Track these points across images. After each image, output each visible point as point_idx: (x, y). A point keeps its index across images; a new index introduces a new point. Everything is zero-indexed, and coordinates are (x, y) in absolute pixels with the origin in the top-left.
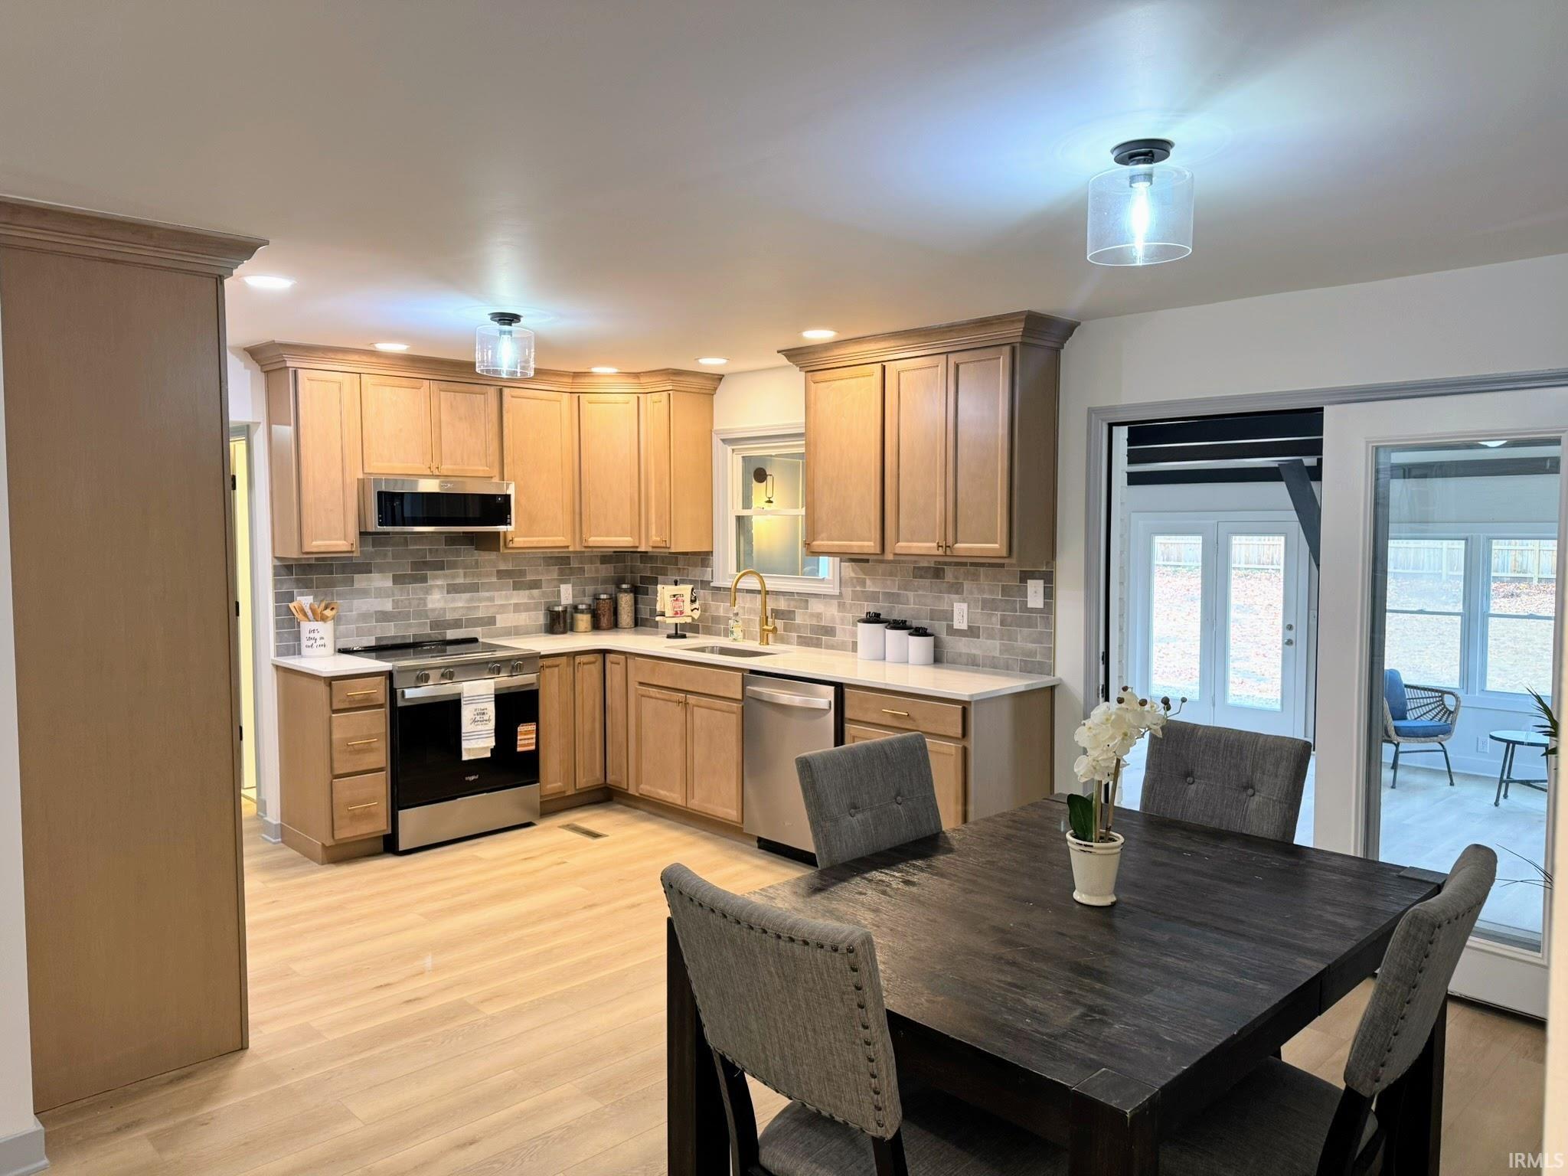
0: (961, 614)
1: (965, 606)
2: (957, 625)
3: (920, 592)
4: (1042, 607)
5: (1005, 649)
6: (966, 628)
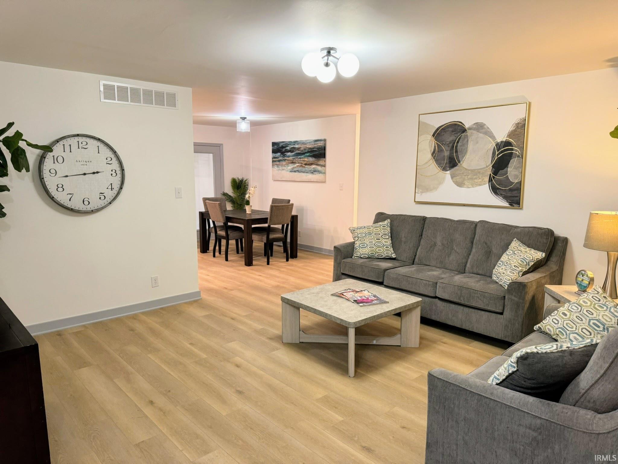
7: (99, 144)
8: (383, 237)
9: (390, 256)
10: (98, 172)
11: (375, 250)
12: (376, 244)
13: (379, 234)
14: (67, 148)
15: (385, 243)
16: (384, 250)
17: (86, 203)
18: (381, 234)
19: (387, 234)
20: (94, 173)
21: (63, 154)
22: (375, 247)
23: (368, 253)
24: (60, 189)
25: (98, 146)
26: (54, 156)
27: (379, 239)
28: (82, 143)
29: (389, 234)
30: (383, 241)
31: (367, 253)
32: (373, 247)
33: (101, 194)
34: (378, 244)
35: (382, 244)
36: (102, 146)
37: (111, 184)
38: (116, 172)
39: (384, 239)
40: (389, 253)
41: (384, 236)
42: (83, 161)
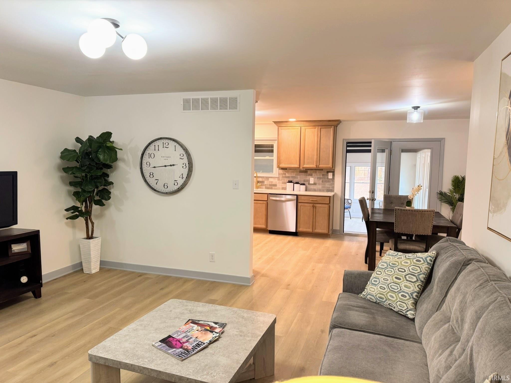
0: (312, 180)
1: (313, 179)
2: (311, 183)
3: (301, 176)
4: (332, 178)
5: (322, 187)
6: (313, 183)
7: (176, 144)
8: (407, 277)
9: (404, 312)
10: (173, 165)
11: (387, 294)
12: (391, 286)
13: (403, 271)
14: (157, 148)
15: (403, 288)
16: (397, 299)
17: (166, 187)
18: (406, 273)
19: (416, 275)
20: (171, 165)
21: (154, 152)
22: (386, 290)
23: (376, 295)
24: (151, 176)
25: (175, 146)
26: (149, 153)
27: (400, 279)
28: (165, 144)
29: (420, 274)
30: (403, 283)
31: (374, 295)
32: (385, 289)
33: (175, 181)
34: (393, 287)
35: (399, 287)
36: (177, 145)
37: (182, 174)
38: (186, 165)
39: (407, 280)
40: (404, 307)
41: (409, 275)
42: (165, 157)
